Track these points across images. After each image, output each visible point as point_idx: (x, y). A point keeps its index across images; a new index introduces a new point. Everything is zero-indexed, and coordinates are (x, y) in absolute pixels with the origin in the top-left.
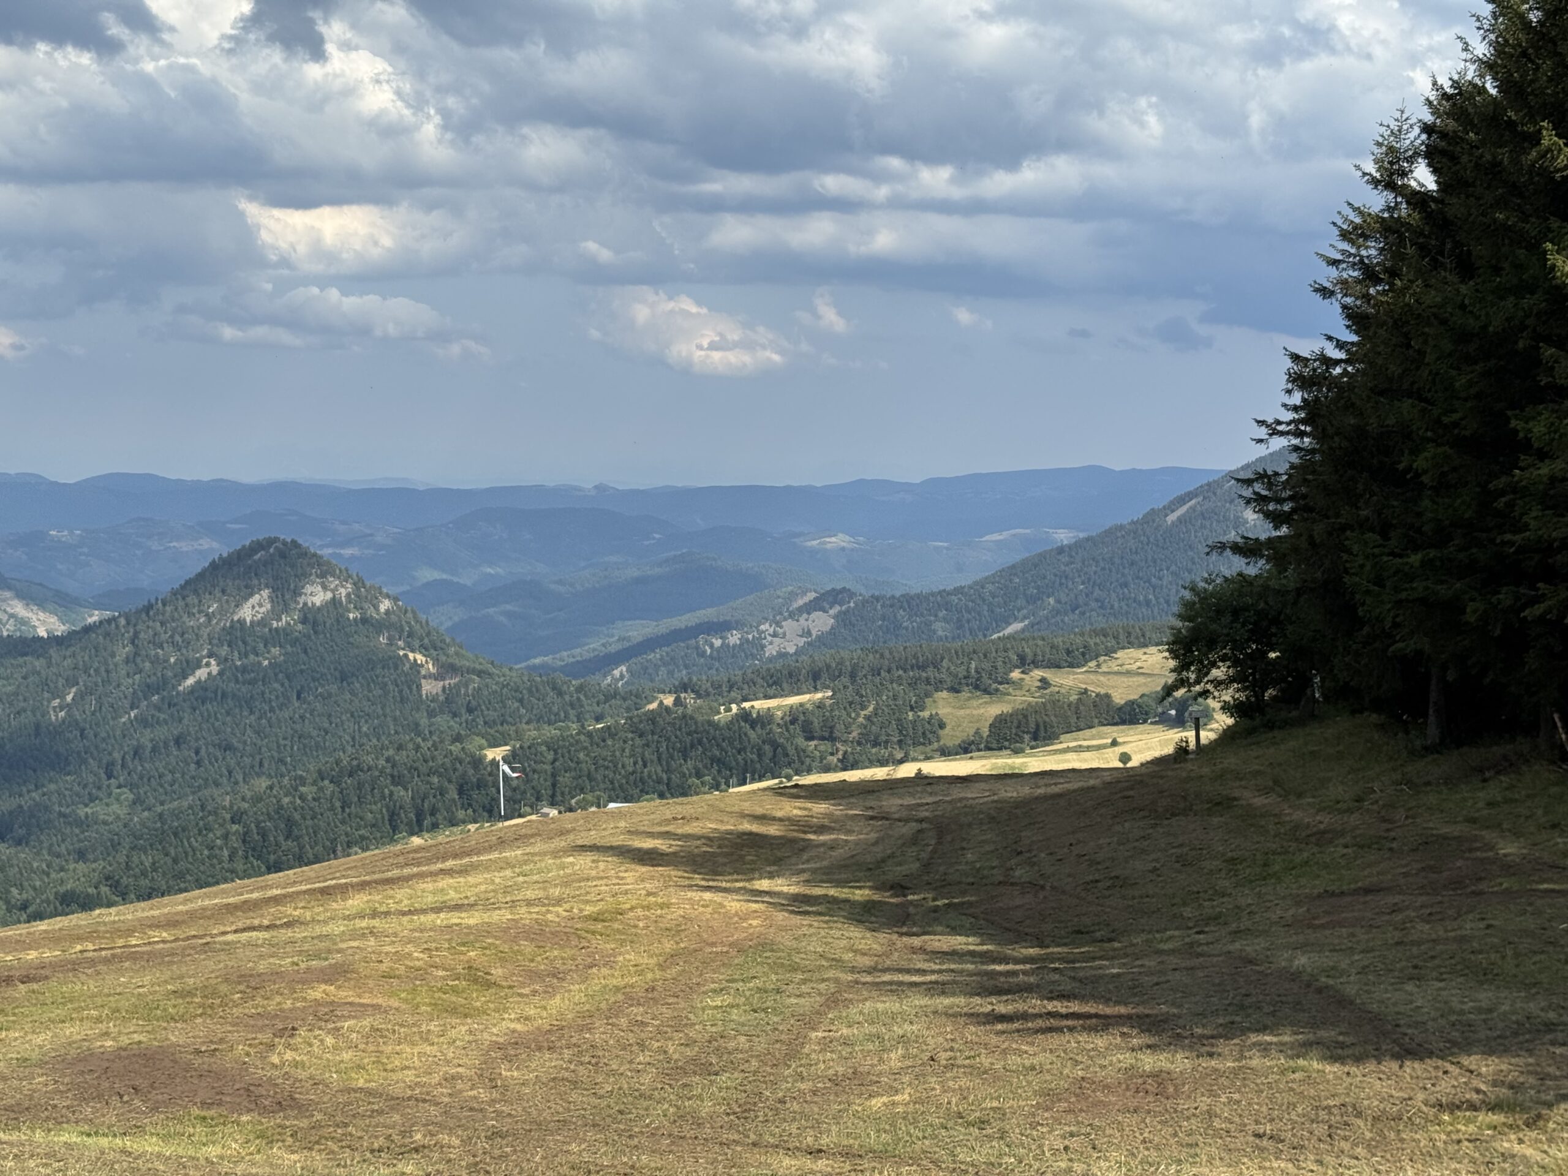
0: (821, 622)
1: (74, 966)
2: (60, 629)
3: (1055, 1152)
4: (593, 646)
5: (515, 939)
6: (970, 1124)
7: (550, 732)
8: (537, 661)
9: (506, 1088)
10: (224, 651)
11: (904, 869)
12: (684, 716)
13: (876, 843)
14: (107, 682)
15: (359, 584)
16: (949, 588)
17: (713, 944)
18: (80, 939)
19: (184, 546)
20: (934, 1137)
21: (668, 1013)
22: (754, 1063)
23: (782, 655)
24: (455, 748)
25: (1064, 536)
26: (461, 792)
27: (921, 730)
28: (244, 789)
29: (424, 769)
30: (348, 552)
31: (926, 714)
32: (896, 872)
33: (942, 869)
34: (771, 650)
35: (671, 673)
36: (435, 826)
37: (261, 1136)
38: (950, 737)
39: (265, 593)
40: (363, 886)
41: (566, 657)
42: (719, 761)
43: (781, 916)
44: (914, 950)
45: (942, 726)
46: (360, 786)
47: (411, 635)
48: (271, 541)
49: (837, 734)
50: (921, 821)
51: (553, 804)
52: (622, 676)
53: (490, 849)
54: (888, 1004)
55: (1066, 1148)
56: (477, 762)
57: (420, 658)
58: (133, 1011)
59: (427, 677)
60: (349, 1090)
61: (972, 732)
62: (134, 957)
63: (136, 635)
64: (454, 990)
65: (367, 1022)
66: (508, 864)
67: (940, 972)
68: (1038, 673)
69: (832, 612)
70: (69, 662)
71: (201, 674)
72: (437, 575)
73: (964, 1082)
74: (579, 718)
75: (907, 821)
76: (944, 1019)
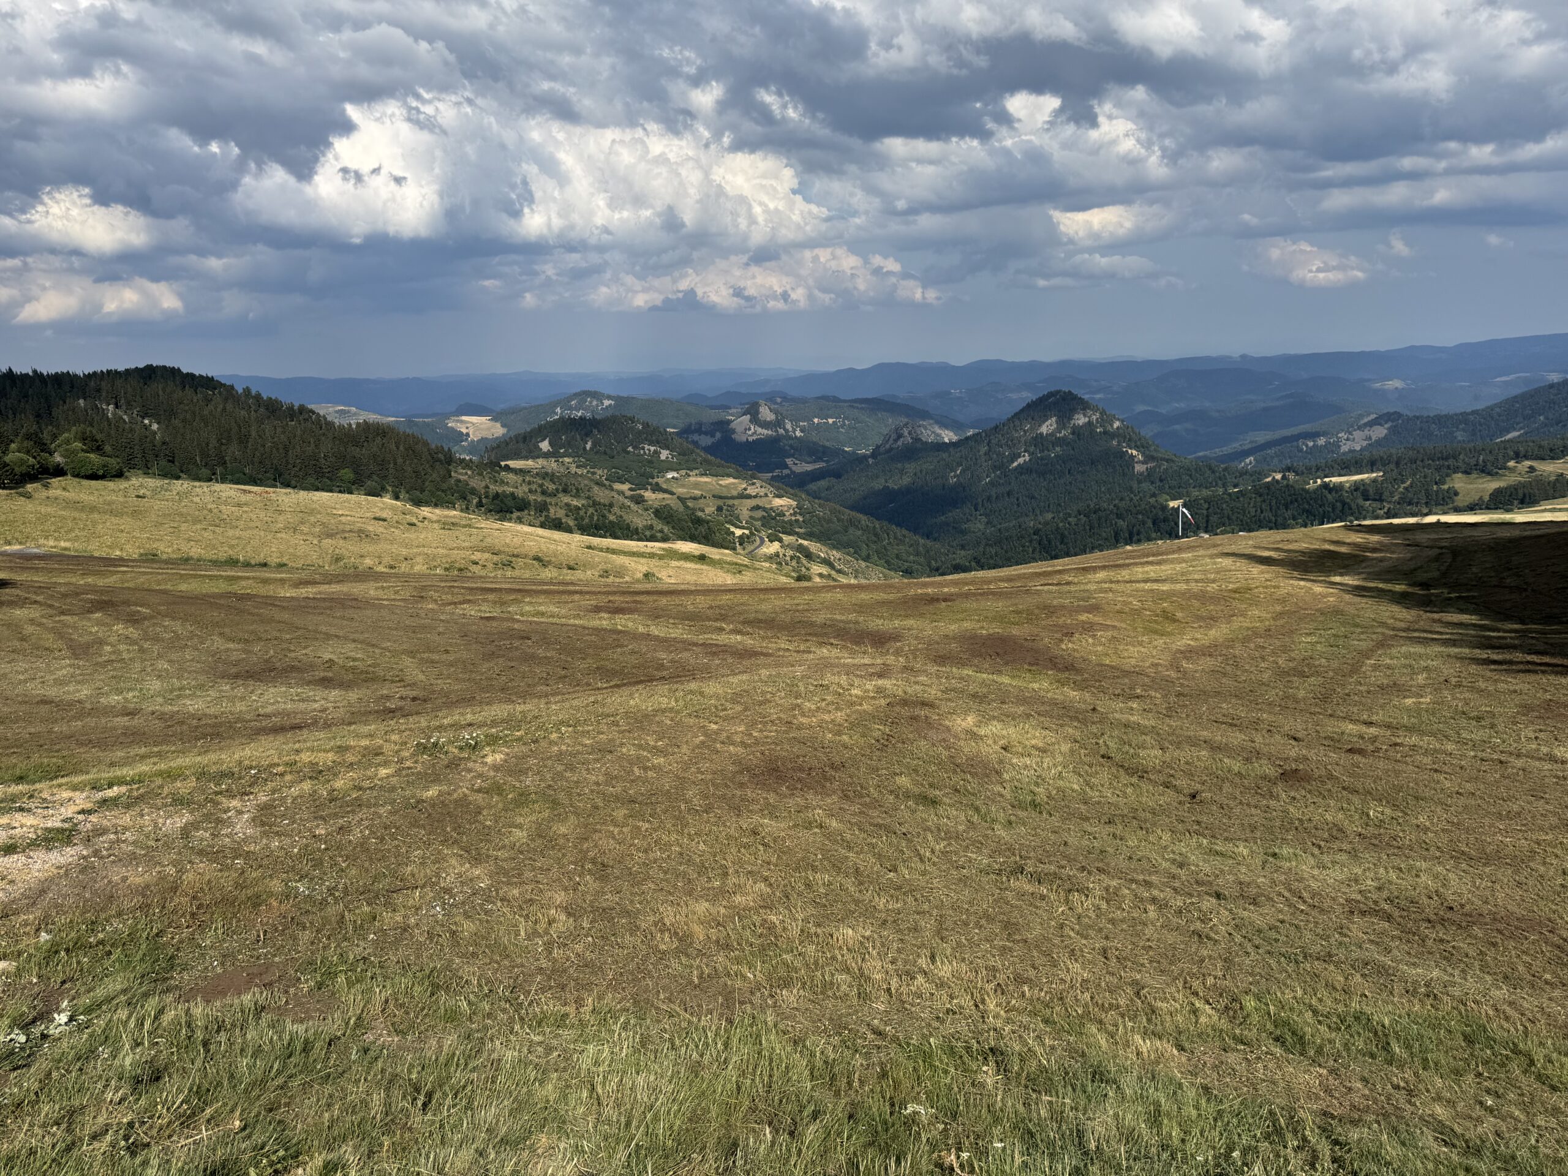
0: (1379, 432)
1: (966, 596)
2: (955, 438)
3: (1529, 739)
4: (1235, 446)
5: (1189, 599)
6: (1470, 718)
7: (1206, 493)
8: (1201, 454)
9: (1186, 673)
10: (1032, 449)
11: (1430, 575)
12: (1287, 486)
13: (1411, 559)
14: (975, 464)
15: (1103, 413)
16: (1469, 410)
17: (1306, 609)
18: (967, 584)
19: (1014, 396)
20: (1445, 723)
21: (1278, 643)
22: (1331, 674)
23: (1351, 451)
24: (1152, 500)
25: (1555, 377)
26: (1154, 523)
27: (1441, 496)
28: (1040, 518)
29: (1134, 511)
30: (1098, 396)
31: (1446, 487)
32: (1422, 576)
33: (1455, 576)
34: (1344, 448)
35: (1280, 461)
36: (1139, 541)
37: (1058, 681)
38: (1460, 501)
39: (1054, 419)
40: (1104, 568)
41: (1218, 452)
42: (1307, 511)
43: (1347, 597)
44: (1434, 621)
45: (1456, 494)
46: (1099, 519)
47: (1130, 440)
48: (1058, 392)
49: (1384, 497)
50: (1442, 548)
51: (1206, 532)
52: (1251, 463)
53: (1174, 552)
54: (1418, 649)
55: (1536, 738)
56: (1164, 508)
57: (1135, 452)
58: (994, 619)
59: (1139, 462)
60: (1102, 665)
61: (1477, 498)
62: (993, 594)
63: (989, 442)
64: (1156, 622)
65: (1109, 634)
66: (1184, 561)
67: (1452, 634)
68: (1528, 463)
69: (1386, 426)
70: (958, 454)
71: (1021, 460)
72: (1146, 408)
73: (1467, 695)
74: (1224, 485)
75: (1431, 547)
76: (1454, 660)
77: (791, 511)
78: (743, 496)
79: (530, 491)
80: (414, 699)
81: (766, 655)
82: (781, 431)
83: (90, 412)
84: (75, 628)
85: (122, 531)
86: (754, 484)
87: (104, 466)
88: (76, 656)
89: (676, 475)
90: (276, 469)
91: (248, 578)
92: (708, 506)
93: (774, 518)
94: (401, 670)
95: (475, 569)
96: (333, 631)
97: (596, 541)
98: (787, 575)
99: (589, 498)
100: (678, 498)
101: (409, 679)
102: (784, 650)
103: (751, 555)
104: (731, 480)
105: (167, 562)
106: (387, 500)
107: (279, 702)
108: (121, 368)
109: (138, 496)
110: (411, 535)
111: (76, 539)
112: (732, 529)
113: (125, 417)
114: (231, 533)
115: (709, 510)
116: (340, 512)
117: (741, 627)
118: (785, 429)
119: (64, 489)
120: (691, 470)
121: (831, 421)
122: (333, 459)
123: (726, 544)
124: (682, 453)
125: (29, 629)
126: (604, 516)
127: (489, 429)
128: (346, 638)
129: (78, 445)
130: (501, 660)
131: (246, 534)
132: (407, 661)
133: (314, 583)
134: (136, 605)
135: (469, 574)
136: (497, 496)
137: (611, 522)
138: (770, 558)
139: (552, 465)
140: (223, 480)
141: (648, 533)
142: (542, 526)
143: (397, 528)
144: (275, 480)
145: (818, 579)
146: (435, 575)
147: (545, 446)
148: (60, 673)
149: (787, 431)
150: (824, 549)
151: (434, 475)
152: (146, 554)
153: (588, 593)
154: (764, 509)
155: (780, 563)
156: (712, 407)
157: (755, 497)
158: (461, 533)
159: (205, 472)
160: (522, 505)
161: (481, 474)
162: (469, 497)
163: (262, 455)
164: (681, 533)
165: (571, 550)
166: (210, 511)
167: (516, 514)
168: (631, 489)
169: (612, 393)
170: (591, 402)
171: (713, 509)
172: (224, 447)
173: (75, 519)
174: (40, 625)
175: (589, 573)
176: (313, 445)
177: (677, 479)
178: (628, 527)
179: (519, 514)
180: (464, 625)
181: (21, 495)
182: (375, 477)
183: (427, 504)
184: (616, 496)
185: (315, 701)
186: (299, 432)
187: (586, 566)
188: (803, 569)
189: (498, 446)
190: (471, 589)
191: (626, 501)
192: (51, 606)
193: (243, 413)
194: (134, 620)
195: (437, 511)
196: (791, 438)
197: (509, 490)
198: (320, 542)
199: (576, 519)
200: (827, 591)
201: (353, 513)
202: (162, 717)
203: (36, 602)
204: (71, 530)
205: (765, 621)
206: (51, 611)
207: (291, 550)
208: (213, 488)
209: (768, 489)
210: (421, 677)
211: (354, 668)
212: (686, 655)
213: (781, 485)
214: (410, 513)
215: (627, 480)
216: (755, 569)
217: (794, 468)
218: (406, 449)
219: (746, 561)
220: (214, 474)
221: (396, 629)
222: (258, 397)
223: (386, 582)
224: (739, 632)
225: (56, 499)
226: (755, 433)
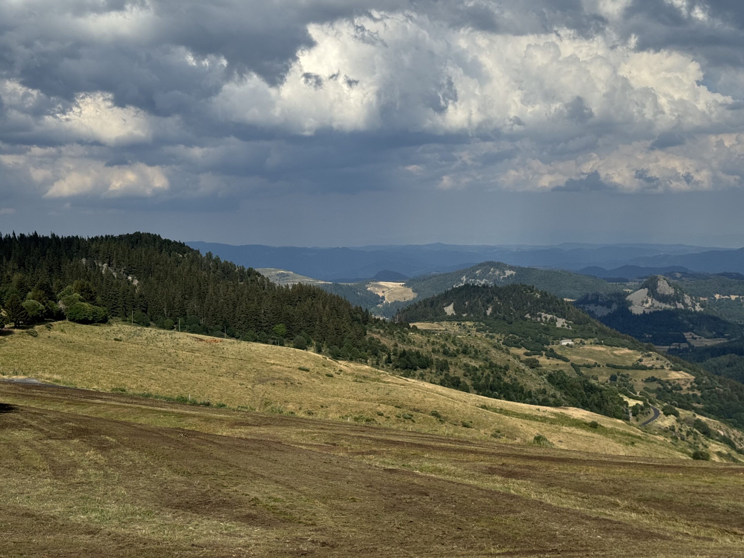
77: (689, 385)
78: (638, 367)
79: (434, 351)
80: (324, 544)
81: (663, 538)
82: (680, 306)
83: (89, 269)
84: (58, 451)
85: (100, 368)
86: (649, 356)
87: (94, 313)
88: (55, 476)
89: (571, 343)
90: (225, 322)
91: (194, 416)
92: (602, 374)
93: (670, 391)
94: (314, 514)
95: (380, 420)
96: (259, 471)
97: (491, 401)
98: (683, 452)
99: (486, 360)
100: (572, 365)
101: (320, 524)
102: (682, 534)
103: (645, 427)
104: (626, 351)
105: (132, 397)
106: (311, 353)
107: (210, 534)
108: (116, 234)
109: (116, 340)
110: (328, 385)
111: (65, 373)
112: (626, 399)
113: (115, 274)
114: (183, 374)
115: (602, 379)
116: (272, 362)
117: (635, 504)
118: (683, 303)
119: (62, 331)
120: (586, 339)
121: (733, 297)
122: (271, 315)
123: (619, 414)
124: (577, 322)
125: (24, 449)
126: (499, 378)
127: (402, 293)
128: (269, 479)
129: (77, 295)
130: (401, 514)
131: (196, 376)
132: (319, 506)
133: (246, 424)
134: (106, 434)
135: (375, 425)
136: (404, 354)
137: (505, 384)
138: (665, 431)
139: (453, 328)
140: (183, 329)
141: (541, 397)
142: (442, 384)
143: (317, 378)
144: (223, 331)
145: (716, 459)
146: (346, 424)
147: (449, 310)
148: (42, 490)
149: (686, 305)
150: (724, 426)
151: (352, 333)
152: (117, 389)
153: (482, 453)
154: (660, 382)
155: (675, 438)
156: (610, 280)
157: (651, 368)
158: (370, 386)
159: (169, 321)
160: (426, 364)
161: (391, 334)
162: (380, 353)
163: (215, 309)
164: (573, 399)
165: (466, 408)
166: (170, 354)
167: (419, 371)
168: (526, 354)
169: (513, 264)
170: (494, 272)
171: (607, 378)
172: (186, 302)
173: (66, 356)
174: (32, 446)
175: (482, 431)
176: (256, 302)
177: (571, 346)
178: (522, 390)
179: (422, 371)
180: (369, 475)
181: (30, 334)
182: (303, 332)
183: (344, 358)
184: (512, 359)
185: (241, 537)
186: (246, 291)
187: (480, 424)
188: (700, 445)
189: (409, 309)
190: (377, 440)
191: (521, 365)
192: (41, 430)
193: (204, 273)
194: (102, 447)
195: (352, 365)
196: (690, 312)
197: (416, 349)
198: (253, 387)
199: (473, 379)
200: (730, 475)
201: (283, 363)
202: (116, 538)
203: (31, 426)
204: (63, 365)
205: (662, 501)
206: (42, 435)
207: (230, 393)
208: (174, 336)
209: (664, 362)
210: (331, 523)
211: (274, 508)
212: (579, 528)
213: (678, 358)
214: (330, 365)
215: (522, 345)
216: (649, 441)
217: (693, 342)
218: (331, 309)
219: (640, 433)
220: (176, 323)
221: (312, 474)
222: (217, 261)
223: (305, 427)
224: (635, 510)
225: (55, 338)
226: (652, 306)
